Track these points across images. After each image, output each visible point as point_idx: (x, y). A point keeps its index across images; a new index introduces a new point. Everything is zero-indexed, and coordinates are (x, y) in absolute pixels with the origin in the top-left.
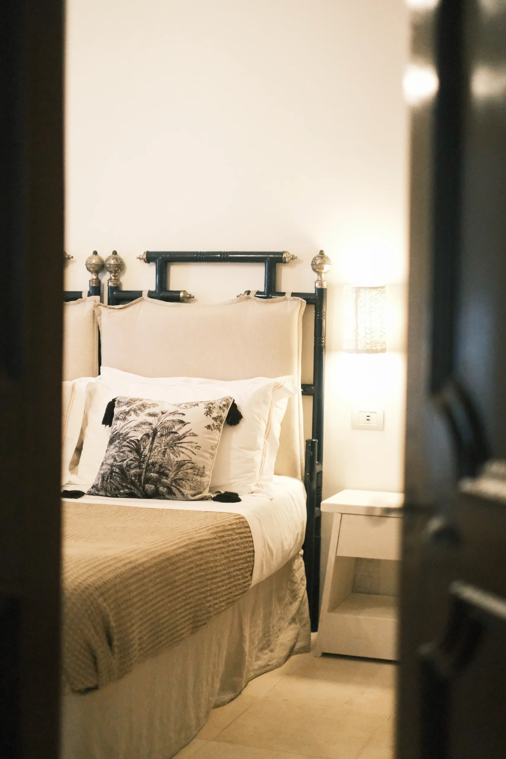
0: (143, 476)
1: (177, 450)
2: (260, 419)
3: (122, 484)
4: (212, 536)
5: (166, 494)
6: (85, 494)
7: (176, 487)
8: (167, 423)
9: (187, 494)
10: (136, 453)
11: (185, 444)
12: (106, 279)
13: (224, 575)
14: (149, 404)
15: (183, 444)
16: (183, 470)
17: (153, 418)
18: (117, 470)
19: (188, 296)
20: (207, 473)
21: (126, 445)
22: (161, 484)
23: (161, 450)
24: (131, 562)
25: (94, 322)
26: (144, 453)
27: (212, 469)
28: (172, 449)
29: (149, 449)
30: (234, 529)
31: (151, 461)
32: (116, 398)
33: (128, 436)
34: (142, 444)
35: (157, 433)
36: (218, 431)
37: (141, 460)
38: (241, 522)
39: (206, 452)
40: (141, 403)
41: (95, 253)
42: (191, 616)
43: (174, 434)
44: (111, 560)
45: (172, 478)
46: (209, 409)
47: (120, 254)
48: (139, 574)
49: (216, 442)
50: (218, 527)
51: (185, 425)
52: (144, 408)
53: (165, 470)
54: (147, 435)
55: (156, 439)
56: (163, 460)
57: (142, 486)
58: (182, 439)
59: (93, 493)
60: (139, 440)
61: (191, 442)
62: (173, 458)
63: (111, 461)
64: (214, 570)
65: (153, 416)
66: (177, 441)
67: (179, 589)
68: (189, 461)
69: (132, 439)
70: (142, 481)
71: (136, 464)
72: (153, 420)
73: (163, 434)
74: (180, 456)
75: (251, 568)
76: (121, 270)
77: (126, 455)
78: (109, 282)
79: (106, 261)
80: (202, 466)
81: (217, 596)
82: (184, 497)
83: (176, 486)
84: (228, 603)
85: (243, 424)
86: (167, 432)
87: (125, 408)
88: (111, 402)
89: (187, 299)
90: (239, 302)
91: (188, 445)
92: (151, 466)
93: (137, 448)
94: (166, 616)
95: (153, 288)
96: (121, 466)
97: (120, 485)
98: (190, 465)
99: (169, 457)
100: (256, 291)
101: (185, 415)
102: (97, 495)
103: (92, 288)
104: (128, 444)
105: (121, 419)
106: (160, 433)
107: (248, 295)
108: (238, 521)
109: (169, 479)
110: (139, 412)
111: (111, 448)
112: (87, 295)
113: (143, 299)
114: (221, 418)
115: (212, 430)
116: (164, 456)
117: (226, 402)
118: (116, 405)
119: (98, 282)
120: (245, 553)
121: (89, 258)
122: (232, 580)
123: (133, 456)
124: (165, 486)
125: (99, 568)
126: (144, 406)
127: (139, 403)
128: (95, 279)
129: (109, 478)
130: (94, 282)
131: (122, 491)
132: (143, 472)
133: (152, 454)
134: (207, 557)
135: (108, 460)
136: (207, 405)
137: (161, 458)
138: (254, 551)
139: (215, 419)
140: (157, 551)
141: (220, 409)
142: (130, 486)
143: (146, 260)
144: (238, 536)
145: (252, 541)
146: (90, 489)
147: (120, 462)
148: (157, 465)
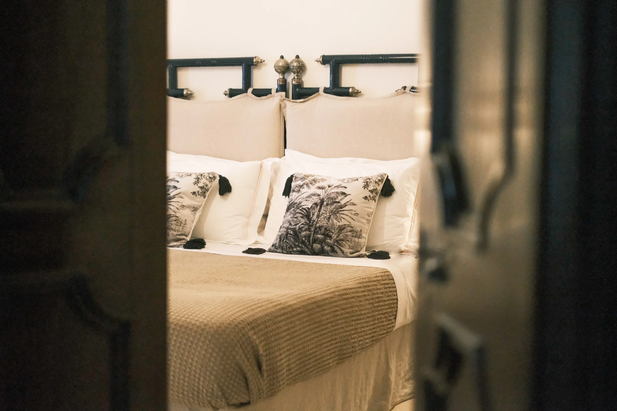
0: (311, 237)
1: (339, 216)
2: (410, 192)
3: (295, 243)
4: (358, 286)
5: (329, 252)
6: (266, 251)
7: (337, 247)
8: (332, 194)
9: (346, 252)
10: (307, 218)
11: (346, 211)
12: (291, 78)
13: (369, 317)
14: (319, 179)
15: (344, 211)
16: (344, 233)
17: (321, 190)
18: (292, 232)
19: (356, 91)
20: (364, 235)
21: (299, 212)
22: (326, 244)
23: (327, 216)
24: (281, 304)
25: (280, 113)
26: (313, 219)
27: (368, 232)
28: (335, 216)
29: (317, 215)
30: (378, 280)
31: (318, 225)
32: (294, 174)
33: (301, 205)
34: (312, 211)
35: (324, 202)
36: (373, 201)
37: (311, 224)
38: (386, 275)
39: (363, 218)
40: (312, 178)
41: (282, 57)
42: (336, 350)
43: (337, 203)
44: (264, 302)
45: (334, 239)
46: (366, 183)
47: (302, 58)
48: (287, 313)
49: (371, 211)
50: (364, 278)
51: (346, 196)
52: (315, 182)
53: (329, 233)
54: (316, 204)
55: (322, 207)
56: (328, 224)
57: (311, 246)
58: (343, 208)
59: (272, 250)
60: (310, 208)
61: (350, 210)
62: (336, 223)
63: (287, 225)
64: (359, 313)
65: (322, 189)
66: (339, 209)
67: (325, 327)
68: (349, 226)
69: (304, 207)
70: (311, 241)
71: (306, 227)
72: (321, 192)
73: (328, 203)
74: (341, 221)
75: (395, 313)
76: (302, 71)
77: (298, 220)
78: (293, 81)
79: (290, 63)
80: (359, 230)
81: (361, 334)
82: (344, 255)
83: (338, 245)
84: (373, 341)
85: (395, 196)
86: (332, 202)
87: (300, 182)
88: (289, 177)
89: (355, 94)
90: (397, 95)
91: (348, 213)
92: (318, 229)
93: (307, 215)
94: (313, 348)
95: (328, 85)
96: (295, 229)
97: (293, 244)
98: (349, 228)
99: (332, 222)
100: (411, 86)
101: (346, 188)
102: (276, 252)
103: (280, 86)
104: (300, 211)
105: (296, 191)
106: (326, 202)
107: (404, 90)
108: (383, 274)
109: (332, 240)
110: (310, 185)
111: (287, 214)
112: (275, 92)
113: (319, 95)
114: (377, 190)
115: (369, 201)
116: (329, 221)
117: (381, 177)
118: (294, 180)
119: (285, 81)
120: (389, 300)
121: (277, 61)
122: (376, 322)
123: (304, 221)
124: (329, 245)
125: (252, 308)
126: (315, 181)
127: (311, 178)
128: (282, 79)
129: (285, 238)
130: (281, 81)
131: (295, 249)
132: (312, 233)
133: (319, 219)
134: (352, 303)
135: (284, 224)
136: (365, 180)
137: (326, 223)
138: (397, 299)
139: (371, 191)
140: (306, 296)
141: (376, 184)
142: (301, 246)
143: (322, 62)
144: (382, 286)
145: (396, 291)
146: (271, 247)
147: (294, 226)
148: (323, 228)
